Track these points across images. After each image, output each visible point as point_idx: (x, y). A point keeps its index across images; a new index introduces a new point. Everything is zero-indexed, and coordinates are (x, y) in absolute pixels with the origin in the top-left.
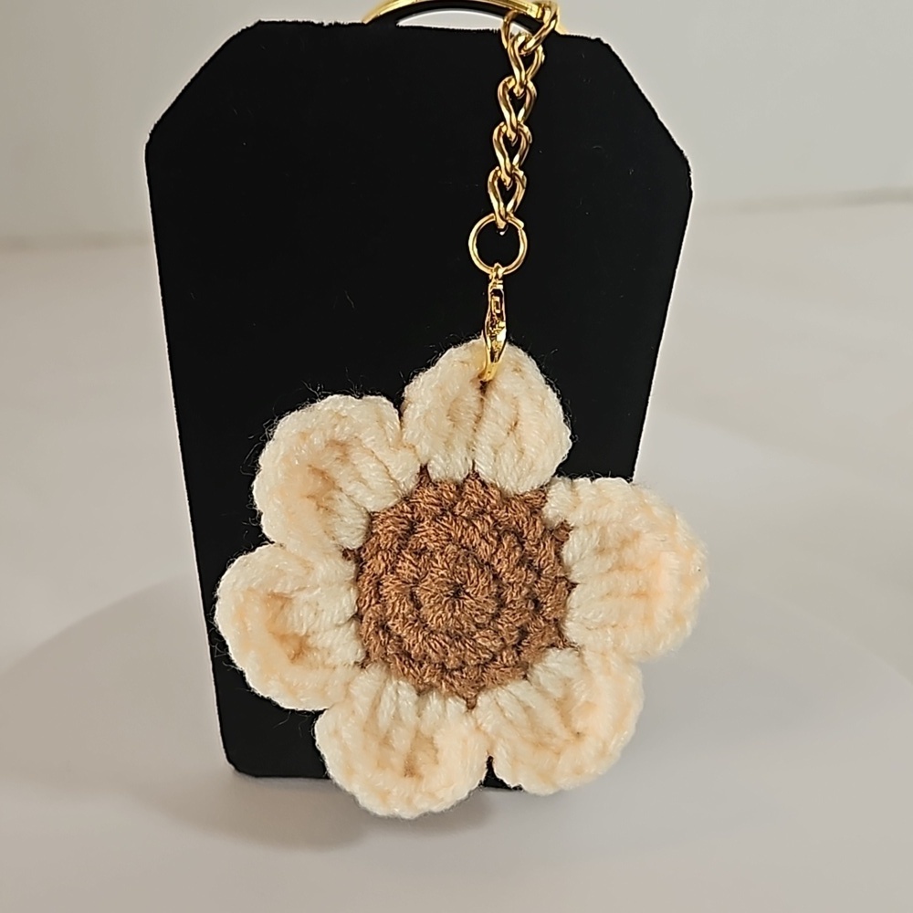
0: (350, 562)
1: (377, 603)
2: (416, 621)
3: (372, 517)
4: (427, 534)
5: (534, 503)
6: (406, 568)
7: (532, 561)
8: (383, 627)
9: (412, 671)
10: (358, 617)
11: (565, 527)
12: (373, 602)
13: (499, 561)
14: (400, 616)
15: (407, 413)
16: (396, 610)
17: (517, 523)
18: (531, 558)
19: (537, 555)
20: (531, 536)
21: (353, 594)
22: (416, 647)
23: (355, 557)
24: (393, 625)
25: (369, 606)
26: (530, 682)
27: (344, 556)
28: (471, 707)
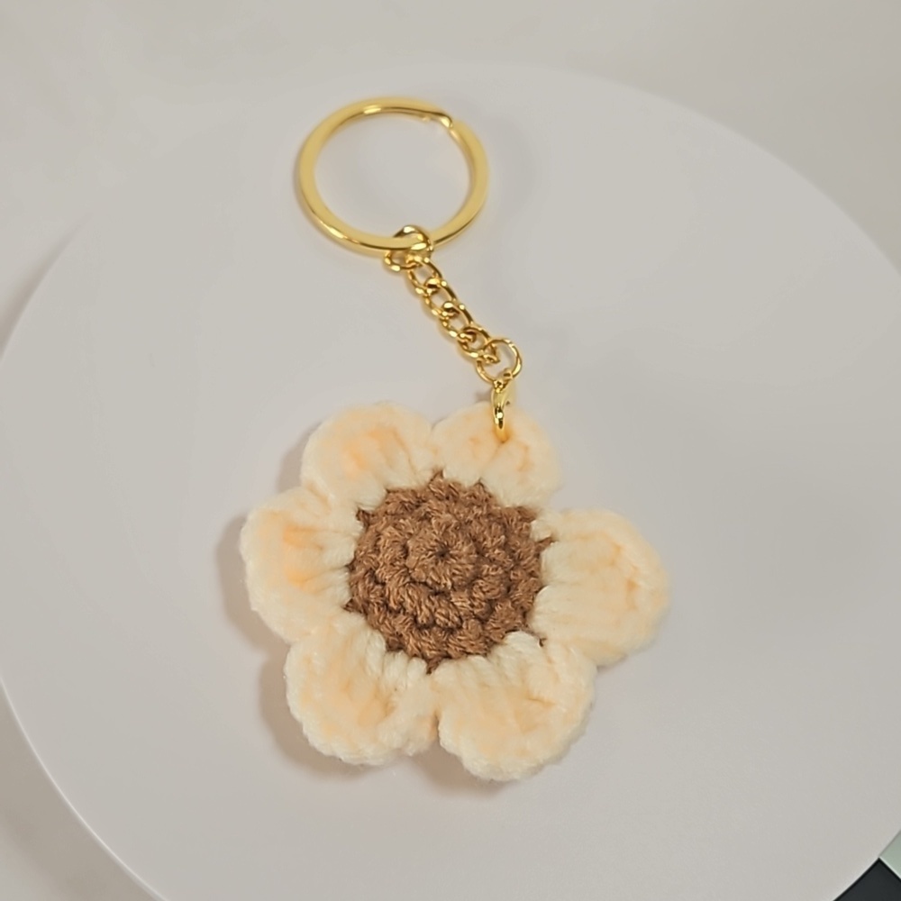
0: (359, 522)
4: (431, 506)
5: (526, 515)
6: (407, 523)
7: (514, 552)
9: (386, 622)
10: (351, 567)
11: (549, 541)
12: (369, 552)
13: (485, 539)
14: (389, 563)
18: (513, 548)
19: (519, 548)
20: (517, 531)
21: (353, 547)
22: (394, 591)
25: (365, 555)
26: (489, 661)
27: (357, 516)
28: (429, 672)
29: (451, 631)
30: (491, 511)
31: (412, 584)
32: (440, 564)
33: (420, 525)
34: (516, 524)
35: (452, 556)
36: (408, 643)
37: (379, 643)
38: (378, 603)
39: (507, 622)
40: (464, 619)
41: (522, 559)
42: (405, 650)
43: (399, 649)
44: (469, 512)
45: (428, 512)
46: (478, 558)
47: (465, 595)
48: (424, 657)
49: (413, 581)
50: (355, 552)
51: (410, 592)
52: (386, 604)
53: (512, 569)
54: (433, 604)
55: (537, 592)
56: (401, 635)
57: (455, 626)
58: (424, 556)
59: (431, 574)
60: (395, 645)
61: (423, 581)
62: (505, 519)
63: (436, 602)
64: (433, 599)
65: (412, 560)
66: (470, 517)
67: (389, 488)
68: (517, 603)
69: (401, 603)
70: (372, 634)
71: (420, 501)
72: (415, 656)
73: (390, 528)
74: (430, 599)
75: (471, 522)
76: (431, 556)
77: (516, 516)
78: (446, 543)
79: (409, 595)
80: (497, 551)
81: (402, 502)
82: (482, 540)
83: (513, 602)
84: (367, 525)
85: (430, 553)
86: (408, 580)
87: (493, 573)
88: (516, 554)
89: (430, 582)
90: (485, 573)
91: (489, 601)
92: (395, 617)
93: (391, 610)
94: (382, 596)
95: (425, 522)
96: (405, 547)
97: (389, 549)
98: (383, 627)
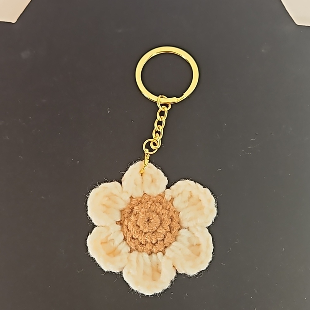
0: (119, 225)
1: (129, 232)
2: (140, 231)
4: (136, 209)
5: (162, 196)
6: (133, 218)
8: (132, 238)
9: (144, 248)
10: (125, 239)
11: (173, 199)
12: (127, 232)
13: (157, 209)
14: (135, 232)
15: (123, 183)
16: (134, 231)
18: (165, 207)
19: (167, 206)
20: (163, 202)
21: (122, 233)
22: (142, 239)
23: (120, 223)
25: (127, 234)
26: (178, 242)
27: (117, 223)
28: (164, 254)
29: (163, 240)
30: (153, 200)
31: (146, 234)
32: (149, 224)
33: (137, 216)
34: (162, 200)
35: (151, 220)
36: (154, 250)
37: (146, 255)
38: (139, 245)
39: (177, 228)
40: (165, 235)
41: (170, 209)
42: (154, 253)
43: (152, 253)
44: (148, 204)
45: (137, 211)
46: (158, 216)
47: (161, 228)
48: (160, 251)
49: (145, 233)
50: (124, 234)
51: (147, 237)
52: (141, 244)
53: (169, 213)
54: (154, 236)
55: (179, 215)
56: (151, 250)
57: (163, 238)
58: (144, 225)
59: (149, 228)
60: (151, 253)
61: (148, 231)
62: (158, 200)
63: (155, 235)
64: (153, 234)
65: (142, 228)
66: (149, 206)
67: (121, 210)
68: (176, 221)
69: (146, 241)
70: (142, 254)
71: (132, 209)
72: (158, 252)
73: (129, 222)
74: (152, 235)
76: (146, 223)
77: (160, 197)
78: (147, 217)
80: (162, 210)
81: (128, 212)
82: (156, 210)
83: (175, 222)
84: (121, 224)
85: (145, 222)
86: (144, 234)
87: (165, 217)
88: (167, 208)
89: (150, 231)
90: (163, 218)
91: (168, 226)
92: (146, 246)
93: (143, 245)
94: (139, 242)
95: (138, 214)
96: (137, 225)
97: (133, 229)
98: (144, 250)
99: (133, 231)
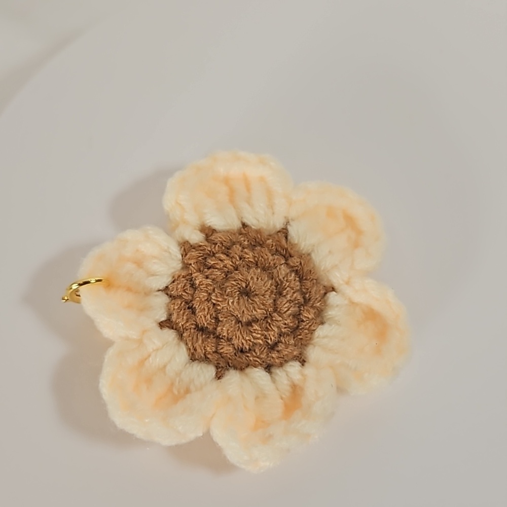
0: (226, 374)
2: (267, 322)
3: (193, 358)
4: (204, 317)
8: (273, 347)
9: (307, 327)
11: (203, 229)
12: (254, 354)
16: (259, 336)
17: (200, 257)
21: (250, 370)
24: (271, 339)
25: (257, 357)
26: (313, 251)
27: (220, 378)
28: (333, 289)
31: (278, 310)
35: (247, 286)
40: (291, 270)
42: (323, 309)
43: (322, 315)
44: (202, 285)
47: (275, 271)
48: (325, 295)
49: (275, 310)
51: (285, 310)
58: (255, 305)
62: (200, 258)
63: (287, 290)
65: (259, 313)
69: (294, 317)
70: (316, 337)
74: (285, 296)
75: (213, 280)
78: (238, 293)
79: (288, 310)
81: (204, 341)
85: (250, 301)
89: (273, 297)
92: (303, 321)
94: (289, 334)
96: (249, 324)
97: (254, 334)
98: (312, 328)
99: (258, 338)
